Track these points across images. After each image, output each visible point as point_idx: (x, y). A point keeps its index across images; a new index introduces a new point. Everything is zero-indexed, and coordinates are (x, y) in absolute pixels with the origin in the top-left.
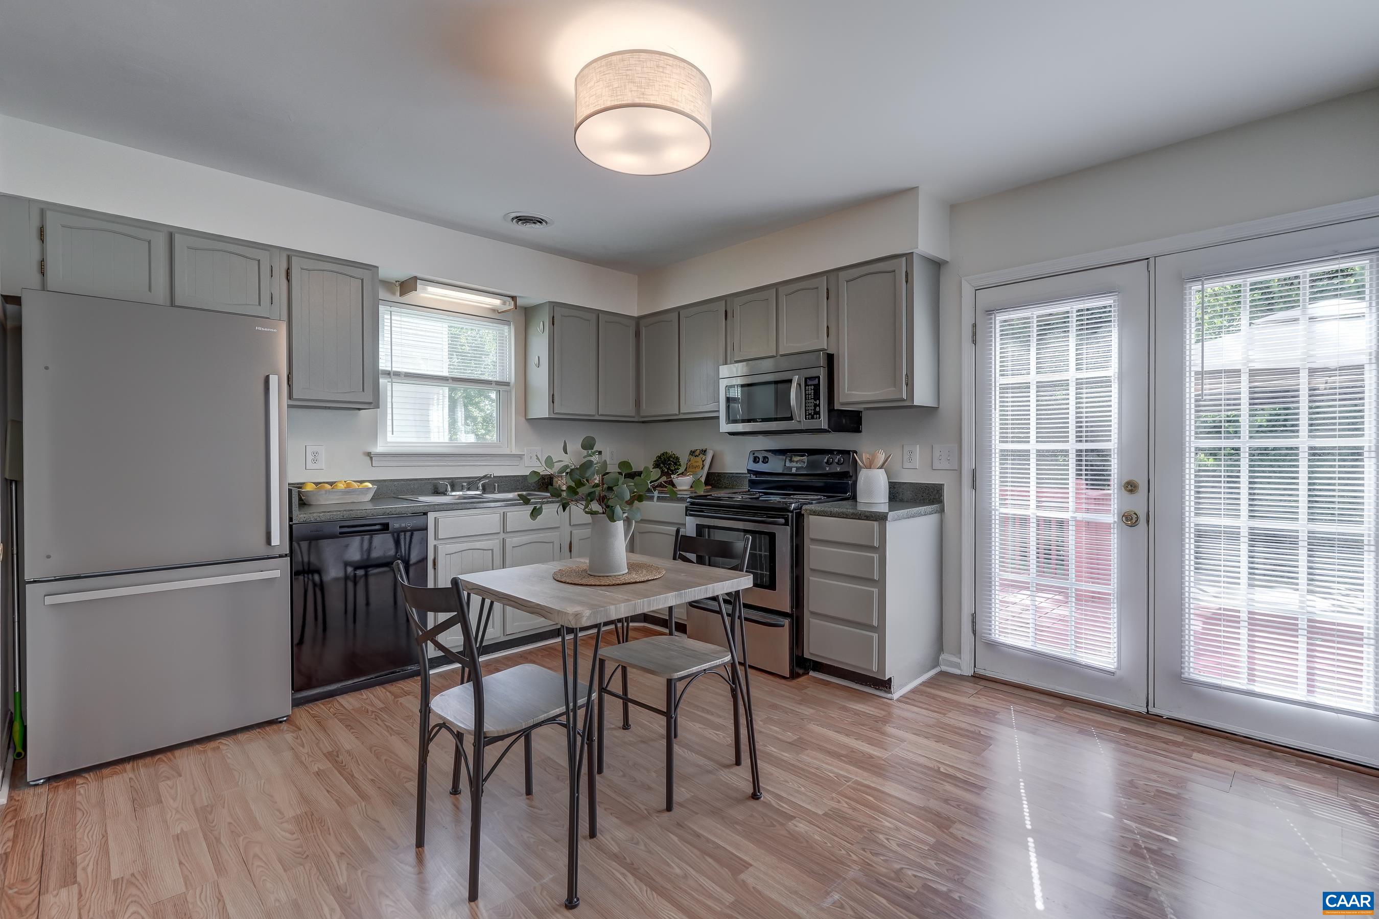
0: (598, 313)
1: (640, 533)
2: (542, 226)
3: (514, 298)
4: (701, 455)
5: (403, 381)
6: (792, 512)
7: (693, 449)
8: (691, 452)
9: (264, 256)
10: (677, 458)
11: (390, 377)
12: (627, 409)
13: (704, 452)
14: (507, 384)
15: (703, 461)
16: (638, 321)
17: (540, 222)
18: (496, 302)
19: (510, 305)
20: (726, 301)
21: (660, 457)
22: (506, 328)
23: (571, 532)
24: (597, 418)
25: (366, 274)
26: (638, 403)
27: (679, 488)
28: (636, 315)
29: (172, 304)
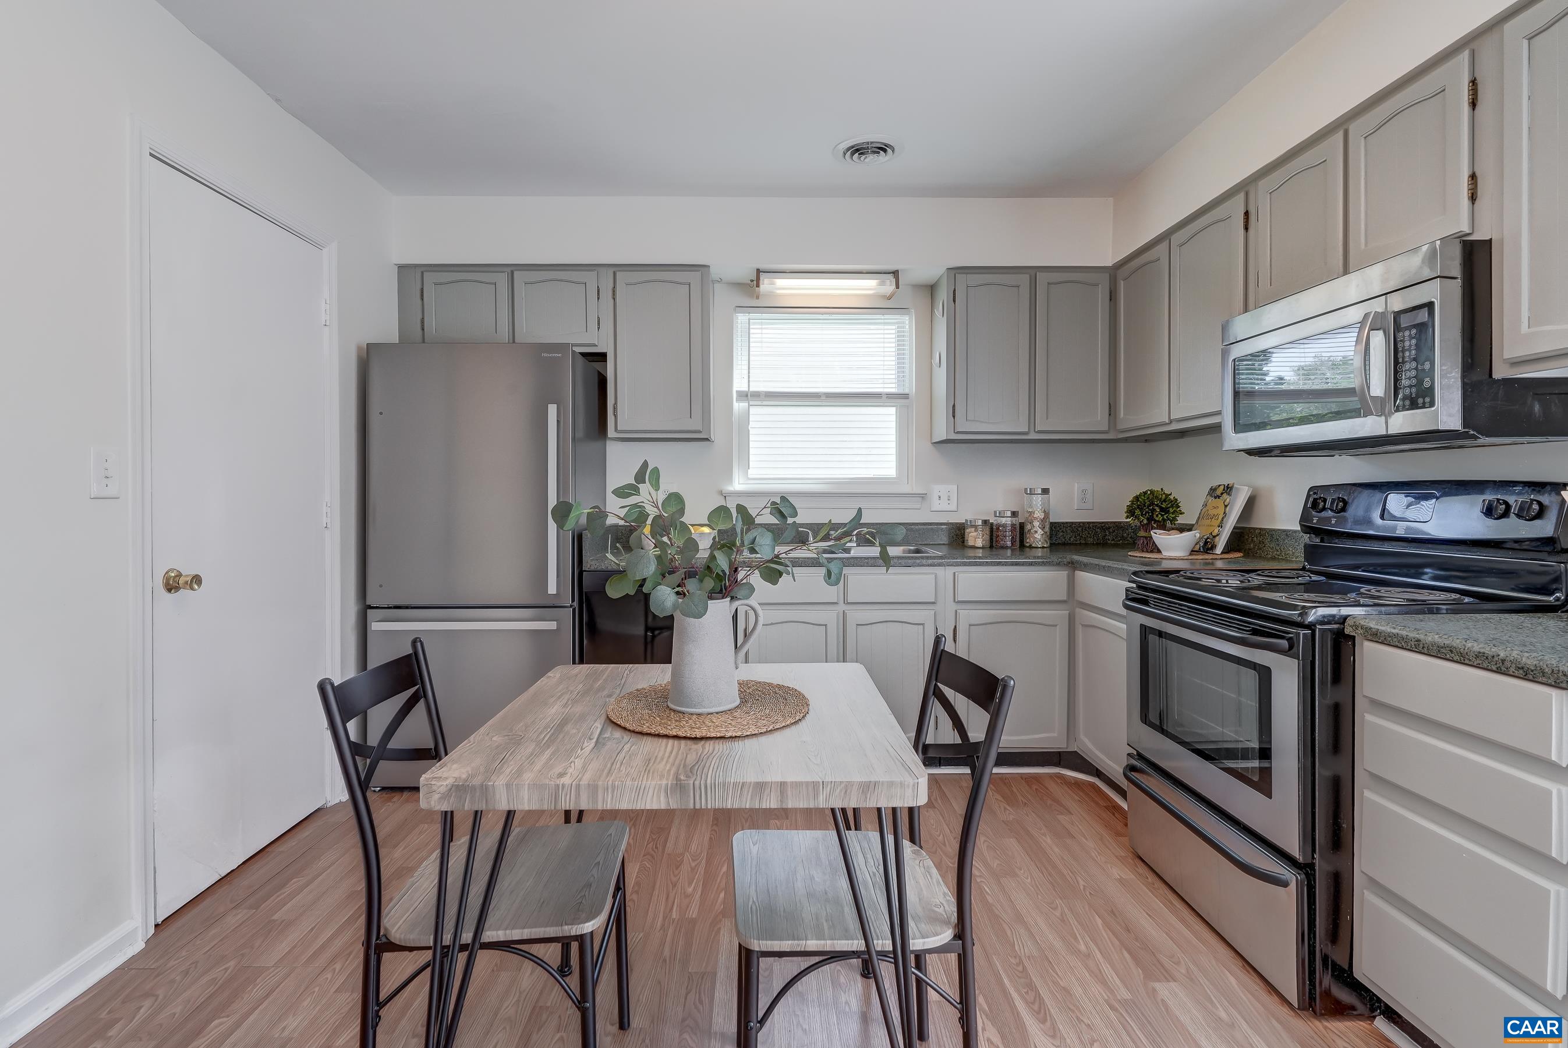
0: (1033, 272)
1: (1082, 625)
2: (887, 158)
3: (895, 273)
4: (1225, 495)
5: (765, 403)
6: (1311, 626)
7: (1215, 484)
8: (1211, 489)
9: (590, 277)
10: (1175, 504)
11: (748, 400)
12: (1096, 420)
13: (1228, 489)
14: (905, 396)
15: (1226, 506)
16: (1114, 272)
17: (885, 151)
18: (869, 285)
19: (889, 287)
20: (1247, 194)
21: (1137, 498)
22: (906, 319)
23: (956, 611)
24: (1033, 436)
25: (694, 277)
26: (1112, 409)
27: (1166, 553)
28: (1109, 262)
29: (514, 342)
